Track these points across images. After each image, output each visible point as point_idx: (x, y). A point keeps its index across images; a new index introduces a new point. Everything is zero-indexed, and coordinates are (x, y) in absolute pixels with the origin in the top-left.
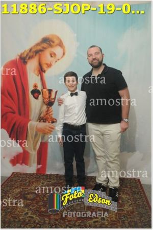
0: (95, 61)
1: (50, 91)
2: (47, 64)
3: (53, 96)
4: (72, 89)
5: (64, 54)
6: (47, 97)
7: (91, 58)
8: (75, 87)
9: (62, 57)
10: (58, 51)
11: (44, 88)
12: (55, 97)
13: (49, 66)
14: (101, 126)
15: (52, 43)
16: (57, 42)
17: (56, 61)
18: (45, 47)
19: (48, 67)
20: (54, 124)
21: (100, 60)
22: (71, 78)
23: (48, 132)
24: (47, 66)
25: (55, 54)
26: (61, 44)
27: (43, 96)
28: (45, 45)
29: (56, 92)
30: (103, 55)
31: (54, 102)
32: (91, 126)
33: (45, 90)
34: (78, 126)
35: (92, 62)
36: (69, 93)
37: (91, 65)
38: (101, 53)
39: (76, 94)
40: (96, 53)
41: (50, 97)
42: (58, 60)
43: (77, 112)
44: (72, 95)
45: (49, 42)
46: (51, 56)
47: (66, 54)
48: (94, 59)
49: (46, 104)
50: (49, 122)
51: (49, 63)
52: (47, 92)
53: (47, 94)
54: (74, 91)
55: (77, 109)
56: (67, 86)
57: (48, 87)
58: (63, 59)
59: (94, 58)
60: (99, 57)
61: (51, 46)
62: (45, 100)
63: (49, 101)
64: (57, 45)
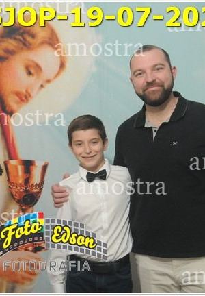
0: (154, 89)
1: (28, 165)
2: (18, 94)
3: (36, 179)
4: (92, 163)
5: (62, 66)
6: (21, 181)
7: (141, 81)
8: (98, 157)
9: (58, 73)
10: (46, 58)
11: (11, 158)
12: (42, 182)
13: (24, 98)
14: (175, 262)
15: (29, 39)
16: (42, 35)
17: (42, 86)
18: (11, 48)
19: (22, 100)
20: (40, 254)
21: (166, 85)
22: (86, 135)
23: (23, 278)
24: (17, 98)
25: (38, 67)
26: (52, 41)
27: (9, 180)
28: (11, 44)
29: (45, 168)
30: (172, 70)
31: (39, 193)
32: (146, 264)
33: (13, 162)
34: (111, 263)
35: (144, 91)
36: (84, 173)
37: (143, 97)
38: (167, 64)
39: (102, 176)
40: (156, 68)
41: (27, 181)
42: (48, 81)
43: (106, 226)
44: (91, 178)
45: (22, 35)
46: (30, 73)
47: (68, 65)
48: (150, 84)
49: (18, 202)
50: (26, 250)
51: (24, 91)
52: (20, 168)
53: (20, 173)
54: (95, 167)
55: (105, 217)
56: (77, 155)
57: (23, 154)
58: (60, 78)
59: (150, 80)
60: (162, 76)
61: (27, 46)
62: (15, 190)
63: (26, 191)
64: (43, 43)
